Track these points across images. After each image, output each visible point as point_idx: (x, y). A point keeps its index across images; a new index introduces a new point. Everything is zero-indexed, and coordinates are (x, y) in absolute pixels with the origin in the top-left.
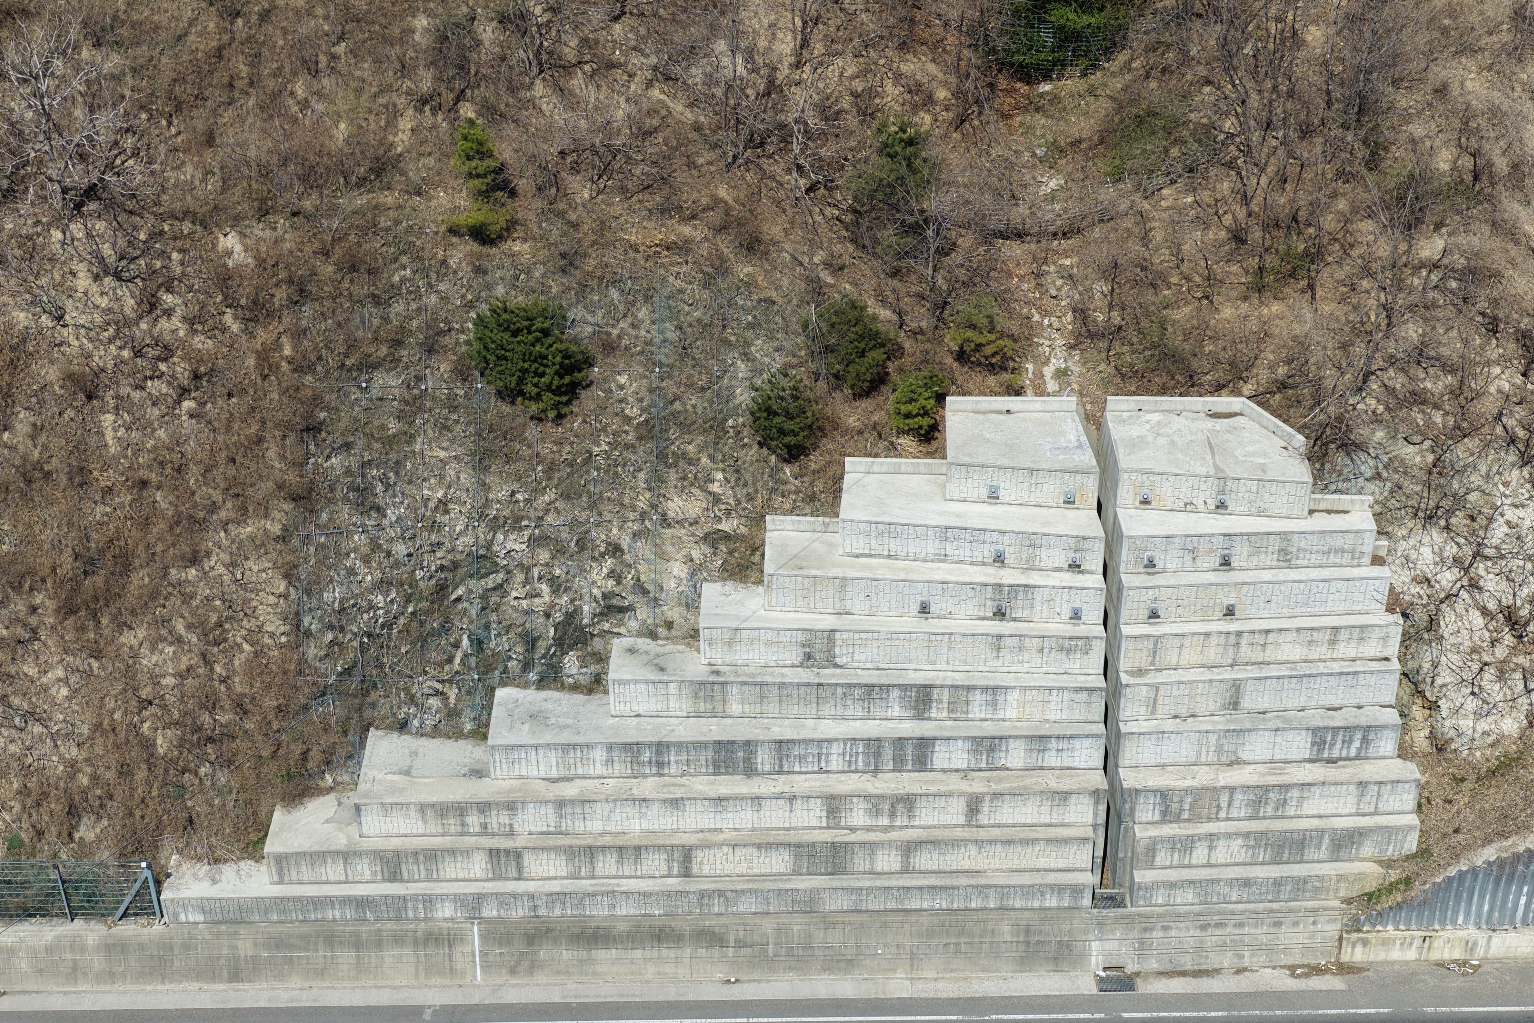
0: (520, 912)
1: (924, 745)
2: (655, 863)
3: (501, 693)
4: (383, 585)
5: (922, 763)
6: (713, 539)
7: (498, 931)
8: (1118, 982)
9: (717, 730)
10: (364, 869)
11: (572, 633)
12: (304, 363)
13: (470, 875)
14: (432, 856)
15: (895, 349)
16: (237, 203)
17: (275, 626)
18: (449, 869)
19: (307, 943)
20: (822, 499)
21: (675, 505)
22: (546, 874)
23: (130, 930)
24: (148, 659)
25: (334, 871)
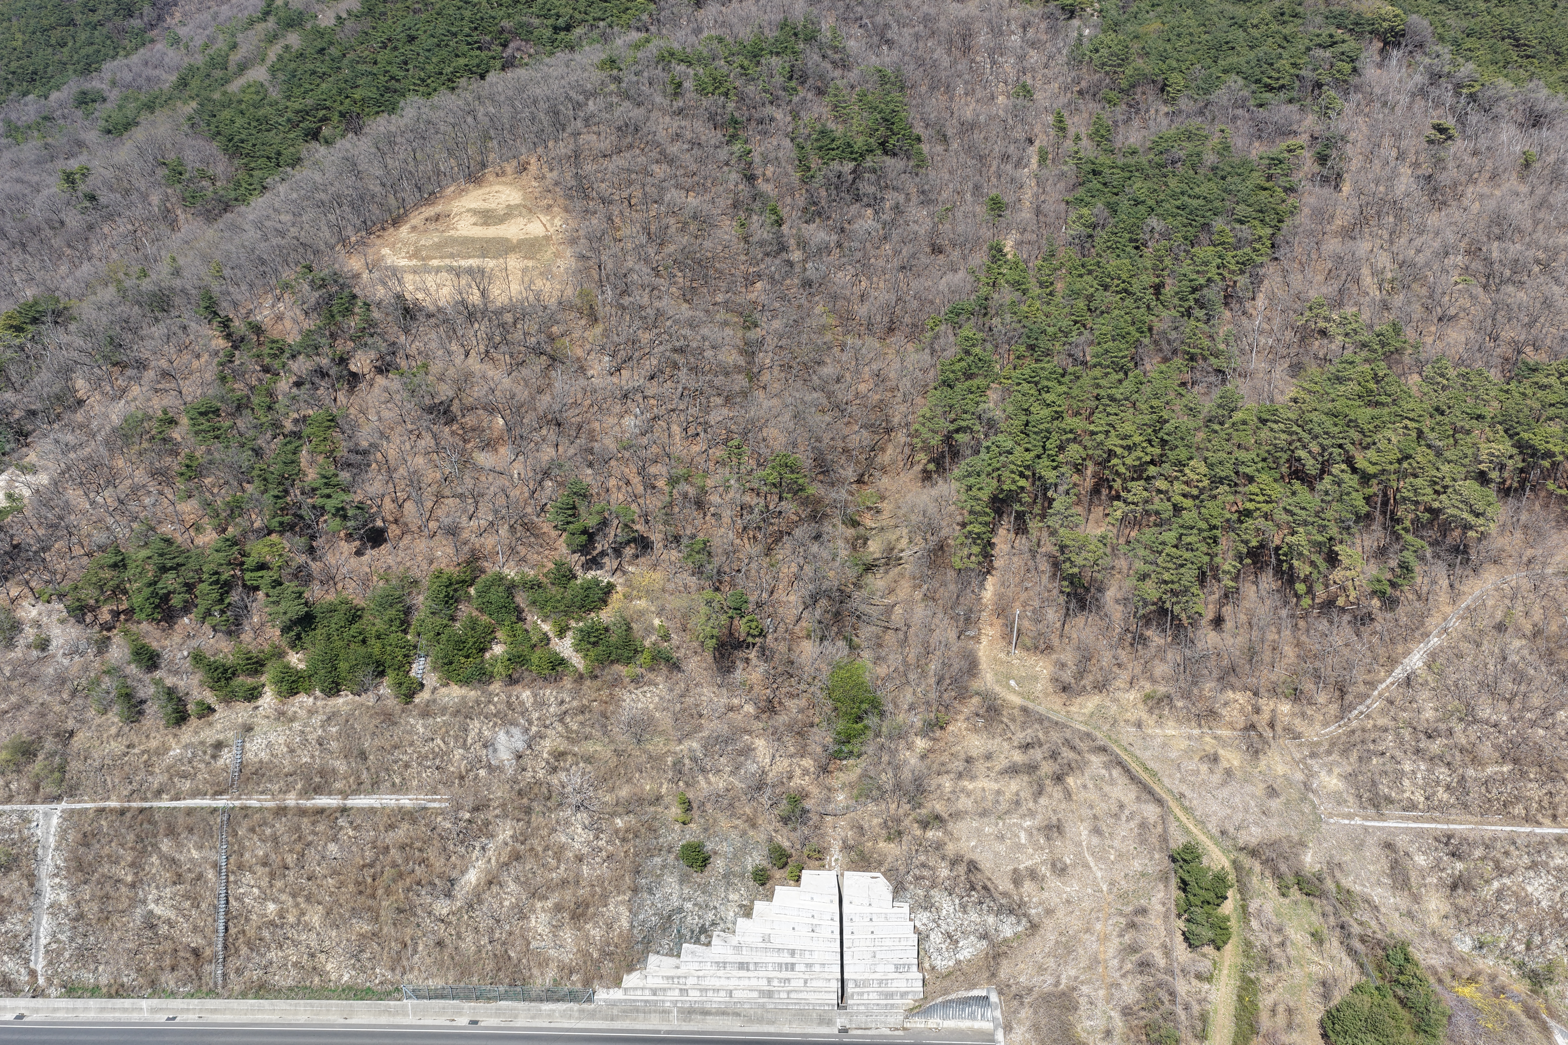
0: (688, 1005)
1: (793, 965)
2: (722, 994)
3: (684, 945)
4: (655, 915)
5: (793, 970)
6: (741, 906)
7: (681, 1011)
8: (844, 1030)
9: (739, 959)
10: (647, 992)
11: (703, 930)
12: (636, 855)
13: (674, 995)
14: (665, 990)
15: (790, 856)
16: (620, 809)
17: (626, 925)
18: (669, 993)
19: (631, 1011)
20: (769, 897)
21: (731, 897)
22: (694, 995)
23: (585, 1006)
24: (592, 933)
25: (639, 992)
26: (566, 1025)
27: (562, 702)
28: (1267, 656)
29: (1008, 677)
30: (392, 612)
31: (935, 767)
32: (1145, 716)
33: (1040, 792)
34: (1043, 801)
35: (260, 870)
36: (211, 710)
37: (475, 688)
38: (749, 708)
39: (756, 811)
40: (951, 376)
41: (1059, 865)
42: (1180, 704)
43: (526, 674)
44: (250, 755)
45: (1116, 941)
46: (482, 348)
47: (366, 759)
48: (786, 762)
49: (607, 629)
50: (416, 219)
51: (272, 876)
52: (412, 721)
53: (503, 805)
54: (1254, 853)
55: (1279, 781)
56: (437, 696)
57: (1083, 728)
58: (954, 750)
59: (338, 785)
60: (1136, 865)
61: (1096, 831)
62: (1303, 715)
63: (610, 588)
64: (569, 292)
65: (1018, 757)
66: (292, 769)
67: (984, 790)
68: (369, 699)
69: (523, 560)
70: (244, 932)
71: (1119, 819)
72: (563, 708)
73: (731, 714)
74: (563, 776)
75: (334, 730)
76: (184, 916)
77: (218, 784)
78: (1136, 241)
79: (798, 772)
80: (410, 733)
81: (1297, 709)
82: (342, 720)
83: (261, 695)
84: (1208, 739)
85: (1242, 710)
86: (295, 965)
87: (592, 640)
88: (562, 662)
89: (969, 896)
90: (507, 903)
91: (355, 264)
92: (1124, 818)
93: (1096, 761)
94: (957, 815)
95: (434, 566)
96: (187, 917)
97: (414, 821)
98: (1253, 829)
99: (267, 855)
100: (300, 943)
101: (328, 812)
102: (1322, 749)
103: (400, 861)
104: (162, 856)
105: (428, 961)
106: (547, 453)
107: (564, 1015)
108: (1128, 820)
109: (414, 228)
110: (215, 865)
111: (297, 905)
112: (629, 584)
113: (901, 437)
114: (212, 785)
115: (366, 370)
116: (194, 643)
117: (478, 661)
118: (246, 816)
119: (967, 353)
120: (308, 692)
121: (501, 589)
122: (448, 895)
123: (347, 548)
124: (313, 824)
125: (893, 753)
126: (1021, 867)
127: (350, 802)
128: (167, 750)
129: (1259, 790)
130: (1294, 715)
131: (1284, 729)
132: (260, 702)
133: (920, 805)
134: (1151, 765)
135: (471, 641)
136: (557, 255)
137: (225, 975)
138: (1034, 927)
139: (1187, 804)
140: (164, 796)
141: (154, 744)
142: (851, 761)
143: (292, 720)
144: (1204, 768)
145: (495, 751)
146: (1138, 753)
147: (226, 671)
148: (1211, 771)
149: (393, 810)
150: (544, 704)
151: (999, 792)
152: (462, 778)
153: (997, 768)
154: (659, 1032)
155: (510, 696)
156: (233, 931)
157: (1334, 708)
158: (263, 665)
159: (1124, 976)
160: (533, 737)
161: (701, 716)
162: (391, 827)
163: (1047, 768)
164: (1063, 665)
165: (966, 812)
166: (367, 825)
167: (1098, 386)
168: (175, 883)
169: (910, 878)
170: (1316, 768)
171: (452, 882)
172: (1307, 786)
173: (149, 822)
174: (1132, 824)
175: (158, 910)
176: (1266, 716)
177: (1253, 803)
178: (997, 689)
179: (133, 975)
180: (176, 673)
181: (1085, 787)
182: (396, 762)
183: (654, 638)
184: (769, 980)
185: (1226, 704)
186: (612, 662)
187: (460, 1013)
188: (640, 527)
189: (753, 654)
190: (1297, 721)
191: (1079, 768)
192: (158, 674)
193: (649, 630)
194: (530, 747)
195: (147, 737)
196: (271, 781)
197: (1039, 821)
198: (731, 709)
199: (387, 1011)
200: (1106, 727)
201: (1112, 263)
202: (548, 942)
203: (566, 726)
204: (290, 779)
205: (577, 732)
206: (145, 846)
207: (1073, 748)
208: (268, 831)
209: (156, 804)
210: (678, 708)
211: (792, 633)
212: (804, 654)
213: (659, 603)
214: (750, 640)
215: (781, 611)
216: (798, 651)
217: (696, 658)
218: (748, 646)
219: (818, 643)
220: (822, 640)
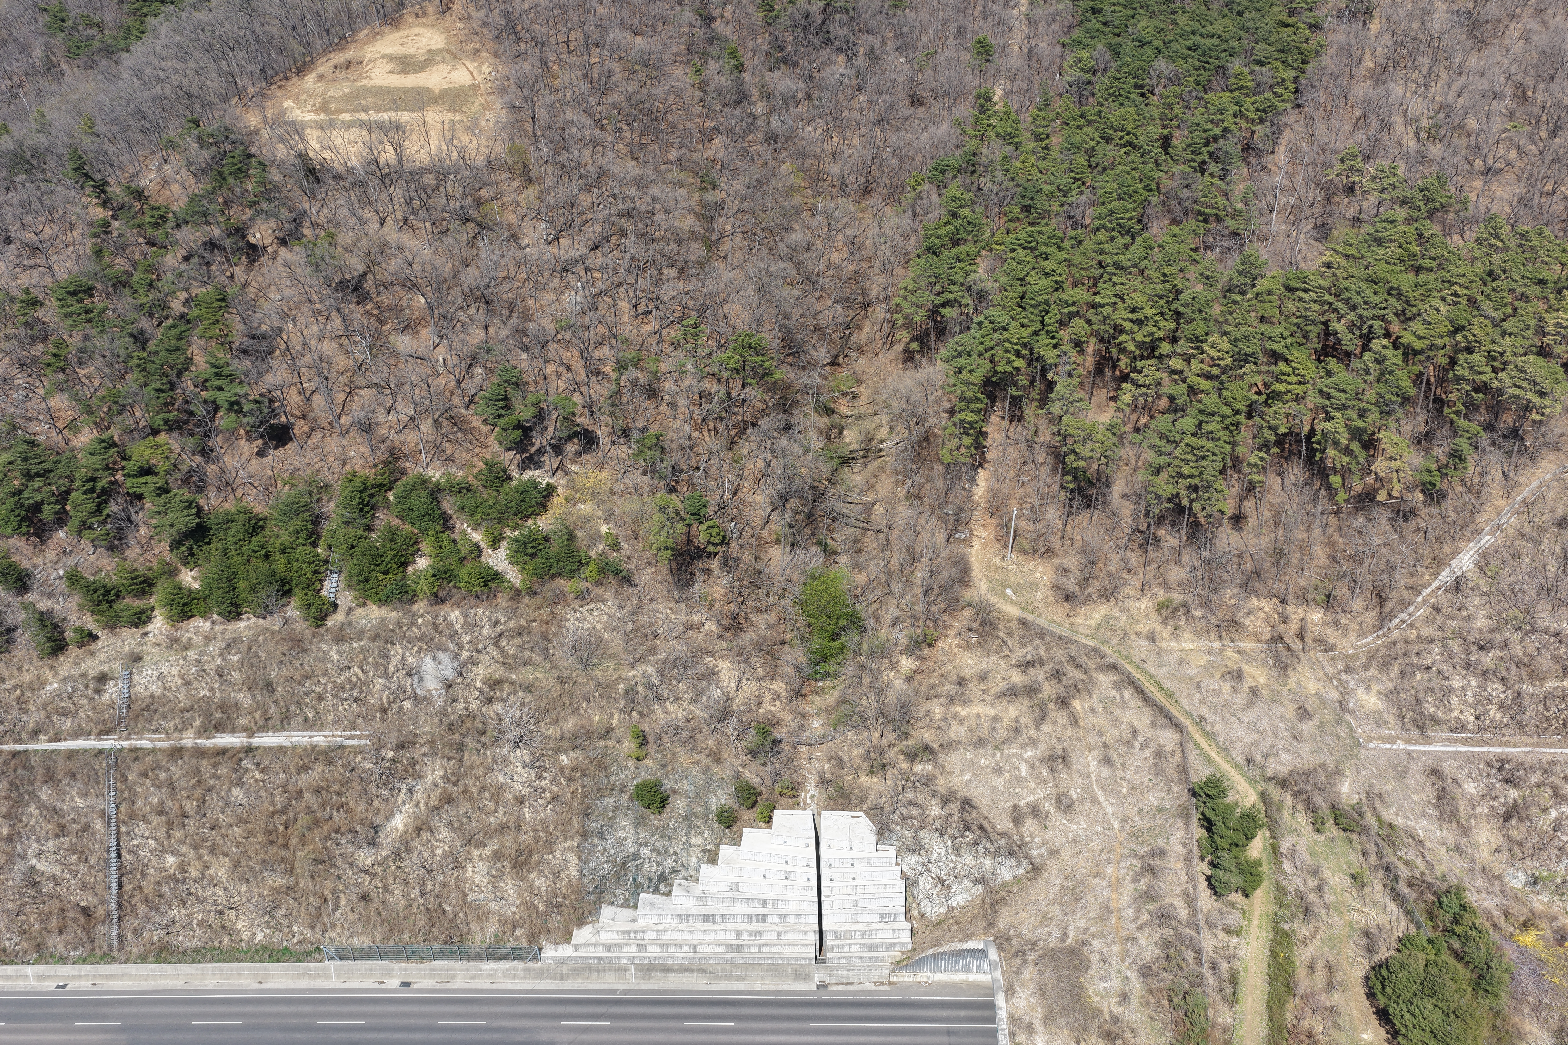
0: (646, 962)
1: (765, 916)
2: (686, 949)
3: (642, 895)
4: (607, 862)
5: (764, 921)
6: (705, 851)
7: (640, 968)
8: (823, 986)
9: (704, 910)
10: (600, 948)
11: (662, 878)
12: (585, 795)
13: (631, 951)
14: (620, 946)
15: (760, 794)
16: (565, 744)
17: (575, 873)
18: (625, 949)
19: (583, 969)
20: (737, 841)
21: (693, 841)
22: (653, 951)
23: (531, 964)
24: (537, 883)
25: (592, 949)
26: (510, 986)
27: (497, 623)
28: (1295, 558)
29: (1004, 586)
30: (298, 522)
31: (923, 689)
32: (1158, 627)
33: (1042, 718)
34: (1046, 727)
35: (155, 820)
36: (93, 637)
37: (396, 609)
38: (711, 626)
39: (719, 743)
40: (937, 241)
41: (1065, 801)
42: (1198, 613)
43: (454, 591)
44: (139, 689)
45: (1131, 887)
46: (400, 215)
47: (273, 691)
48: (754, 686)
49: (546, 539)
50: (324, 67)
51: (170, 825)
52: (325, 647)
53: (432, 742)
54: (1284, 784)
55: (1312, 700)
56: (352, 618)
57: (1091, 643)
58: (944, 670)
59: (242, 721)
60: (1152, 799)
61: (1107, 761)
62: (1337, 624)
63: (550, 490)
64: (499, 149)
65: (1017, 678)
66: (188, 704)
67: (978, 716)
68: (274, 622)
69: (450, 459)
70: (140, 888)
71: (1133, 747)
72: (498, 630)
73: (690, 633)
74: (498, 707)
75: (235, 658)
76: (70, 872)
77: (104, 722)
78: (1142, 87)
79: (768, 697)
80: (323, 660)
81: (1329, 618)
82: (243, 647)
83: (149, 619)
84: (1230, 653)
85: (1267, 619)
86: (201, 923)
87: (530, 551)
88: (497, 576)
89: (963, 836)
90: (439, 852)
91: (253, 120)
92: (1137, 746)
93: (1105, 680)
94: (949, 746)
95: (347, 468)
96: (74, 874)
97: (329, 762)
98: (1284, 757)
99: (162, 803)
100: (206, 898)
101: (230, 754)
102: (1358, 663)
103: (315, 807)
104: (41, 806)
105: (351, 916)
106: (477, 336)
107: (507, 974)
108: (1142, 748)
109: (321, 77)
110: (103, 814)
111: (200, 857)
112: (572, 485)
113: (879, 312)
114: (97, 723)
115: (267, 242)
116: (71, 561)
117: (399, 576)
118: (136, 759)
119: (954, 215)
120: (204, 615)
121: (423, 493)
122: (372, 843)
123: (247, 448)
124: (215, 766)
125: (876, 675)
126: (1022, 803)
127: (256, 741)
128: (42, 685)
129: (1289, 711)
130: (1325, 624)
131: (1315, 640)
132: (150, 627)
133: (907, 736)
134: (1167, 684)
135: (390, 554)
136: (485, 107)
137: (120, 936)
138: (1036, 870)
139: (1208, 728)
140: (42, 737)
141: (27, 677)
142: (828, 683)
143: (186, 649)
144: (1227, 687)
145: (421, 679)
146: (1152, 670)
147: (108, 592)
148: (1235, 690)
149: (305, 750)
150: (476, 625)
151: (996, 719)
152: (384, 711)
153: (993, 691)
154: (614, 992)
155: (437, 617)
156: (128, 887)
157: (1371, 617)
158: (151, 585)
159: (1140, 928)
160: (465, 664)
161: (656, 636)
162: (304, 769)
163: (1049, 690)
164: (1066, 571)
165: (959, 742)
166: (276, 766)
167: (1102, 252)
168: (57, 836)
169: (896, 818)
170: (1352, 685)
171: (376, 829)
172: (1342, 705)
173: (24, 767)
174: (1147, 753)
175: (41, 866)
176: (1294, 626)
177: (1282, 727)
178: (993, 599)
179: (16, 939)
180: (51, 595)
181: (1093, 711)
182: (307, 694)
183: (601, 547)
184: (738, 933)
185: (1249, 613)
186: (553, 576)
187: (390, 974)
188: (583, 420)
189: (715, 564)
190: (1330, 631)
191: (1087, 689)
192: (30, 597)
193: (596, 538)
194: (461, 674)
195: (20, 669)
196: (164, 717)
197: (1041, 750)
198: (690, 627)
199: (307, 974)
200: (1115, 641)
201: (1114, 113)
202: (487, 894)
203: (502, 651)
204: (187, 715)
205: (514, 657)
206: (20, 795)
207: (1079, 666)
208: (163, 776)
209: (32, 747)
210: (630, 626)
211: (759, 538)
212: (772, 563)
213: (607, 506)
214: (711, 548)
215: (747, 513)
216: (766, 558)
217: (650, 570)
218: (709, 555)
219: (788, 548)
220: (793, 545)
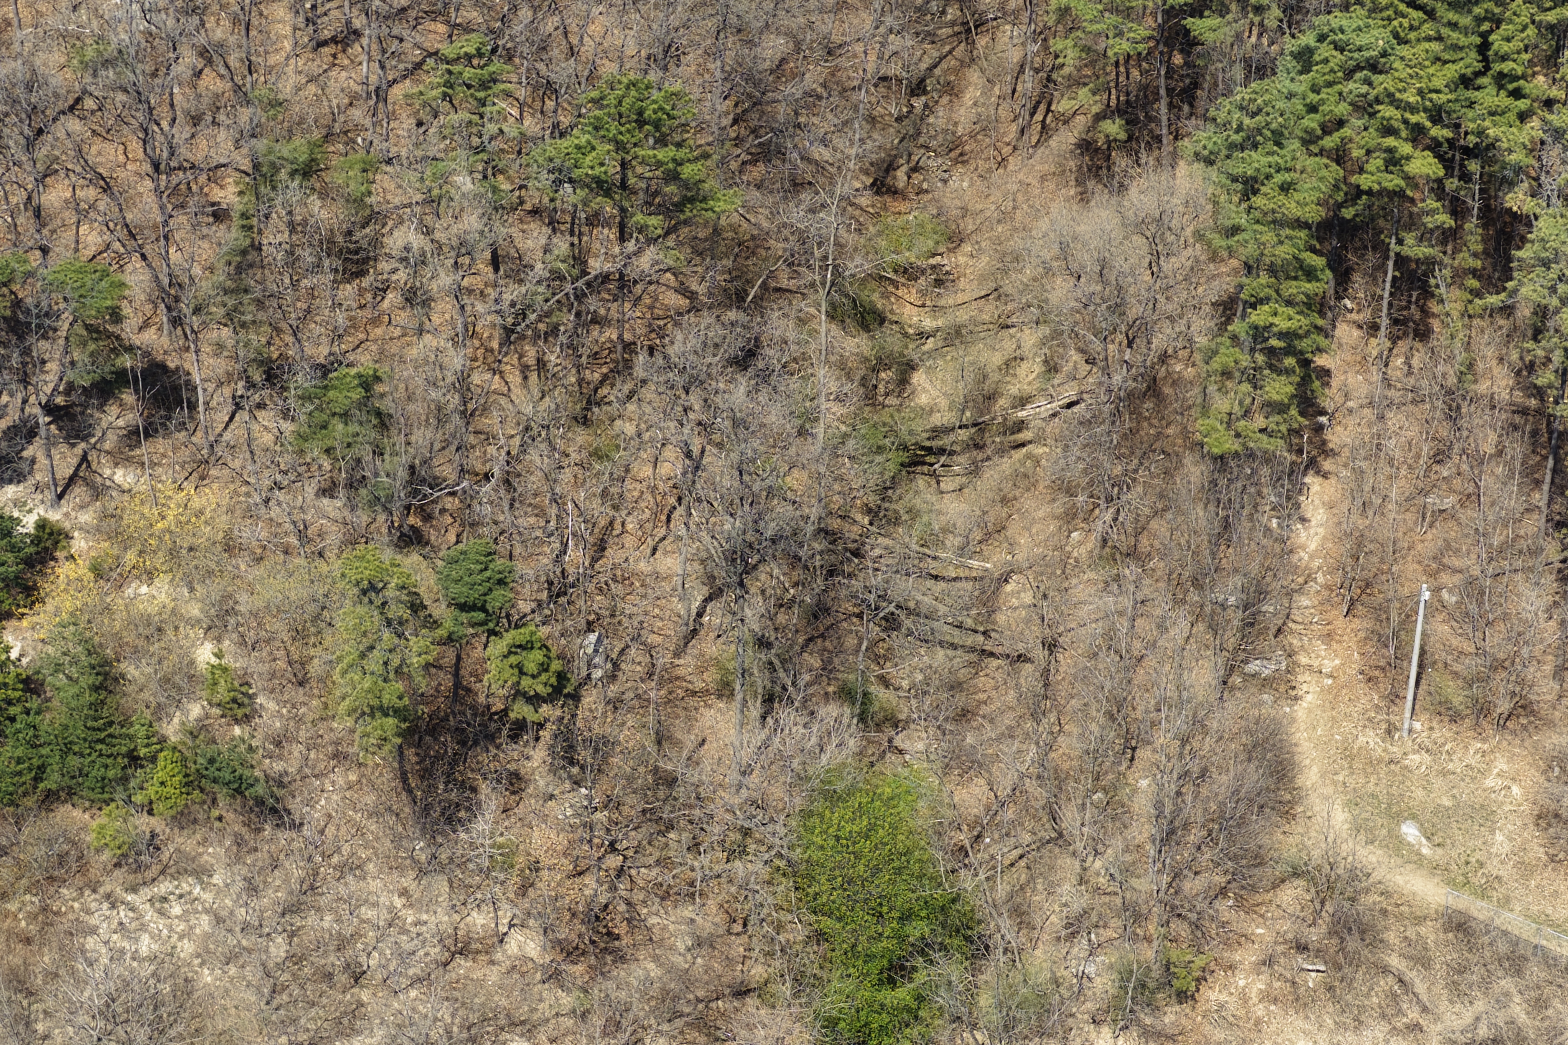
29: (1394, 812)
38: (526, 945)
49: (31, 685)
63: (48, 542)
73: (462, 966)
161: (358, 977)
178: (1366, 855)
183: (195, 710)
186: (50, 799)
189: (535, 758)
193: (180, 682)
210: (279, 948)
211: (669, 679)
212: (710, 751)
213: (215, 588)
214: (521, 710)
215: (633, 605)
216: (690, 741)
217: (341, 777)
218: (519, 728)
219: (755, 710)
220: (769, 700)
